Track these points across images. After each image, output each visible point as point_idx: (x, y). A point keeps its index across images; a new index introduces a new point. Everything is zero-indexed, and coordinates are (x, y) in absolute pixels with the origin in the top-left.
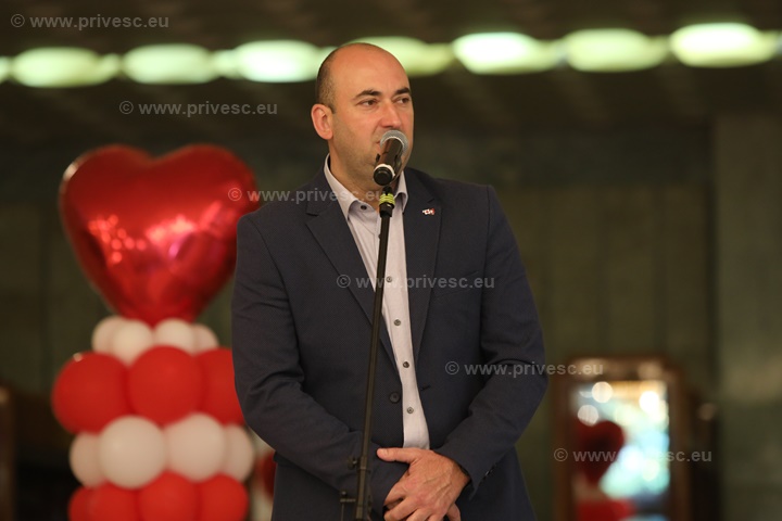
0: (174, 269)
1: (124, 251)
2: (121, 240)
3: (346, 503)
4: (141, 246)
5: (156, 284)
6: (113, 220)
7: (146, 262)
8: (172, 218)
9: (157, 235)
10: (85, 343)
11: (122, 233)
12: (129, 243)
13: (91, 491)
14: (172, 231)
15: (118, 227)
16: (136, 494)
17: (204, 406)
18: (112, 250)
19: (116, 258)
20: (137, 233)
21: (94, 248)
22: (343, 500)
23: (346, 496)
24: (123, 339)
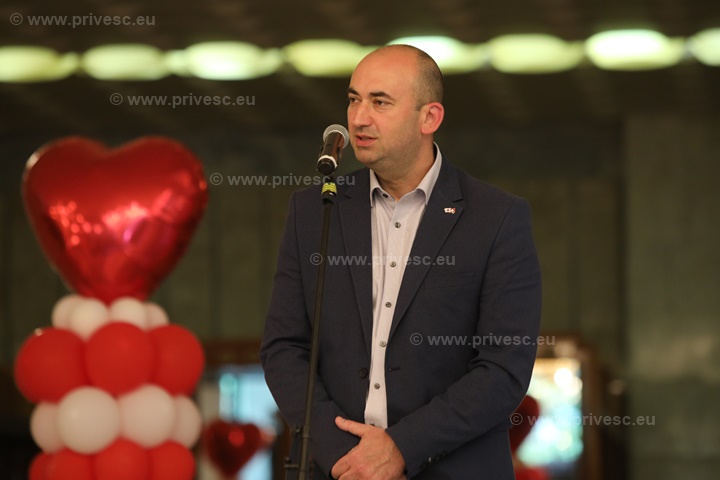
0: (129, 251)
1: (82, 235)
2: (80, 225)
3: (289, 469)
4: (98, 230)
5: (112, 266)
6: (72, 206)
7: (103, 244)
8: (127, 204)
9: (113, 220)
10: (46, 319)
11: (80, 218)
12: (87, 228)
13: (50, 456)
14: (127, 217)
15: (76, 212)
16: (91, 459)
17: (155, 378)
18: (71, 234)
19: (75, 241)
20: (94, 218)
21: (54, 231)
22: (287, 466)
23: (289, 462)
24: (81, 315)
